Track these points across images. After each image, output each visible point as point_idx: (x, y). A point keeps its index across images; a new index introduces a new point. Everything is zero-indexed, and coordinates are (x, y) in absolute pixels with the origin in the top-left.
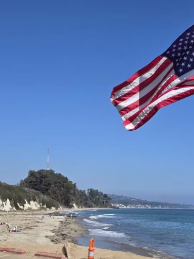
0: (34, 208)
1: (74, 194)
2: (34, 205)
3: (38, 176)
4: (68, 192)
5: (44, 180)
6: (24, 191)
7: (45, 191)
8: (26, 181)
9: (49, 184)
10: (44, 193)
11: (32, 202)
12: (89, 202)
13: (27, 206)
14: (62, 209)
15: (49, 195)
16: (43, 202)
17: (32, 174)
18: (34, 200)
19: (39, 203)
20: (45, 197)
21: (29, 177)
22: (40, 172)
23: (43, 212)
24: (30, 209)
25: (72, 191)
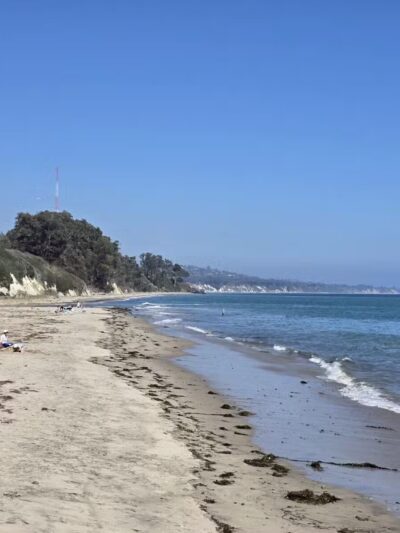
0: (32, 291)
1: (115, 264)
2: (31, 286)
3: (37, 225)
4: (102, 259)
5: (50, 234)
6: (9, 257)
7: (53, 257)
8: (11, 235)
9: (62, 243)
10: (50, 261)
11: (26, 280)
12: (144, 280)
13: (15, 287)
14: (90, 294)
15: (61, 264)
16: (50, 280)
17: (24, 220)
18: (32, 276)
19: (42, 281)
20: (54, 270)
21: (17, 228)
22: (41, 217)
23: (51, 299)
24: (22, 295)
25: (110, 258)
